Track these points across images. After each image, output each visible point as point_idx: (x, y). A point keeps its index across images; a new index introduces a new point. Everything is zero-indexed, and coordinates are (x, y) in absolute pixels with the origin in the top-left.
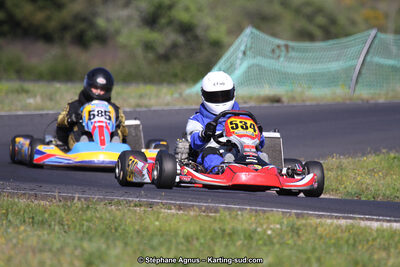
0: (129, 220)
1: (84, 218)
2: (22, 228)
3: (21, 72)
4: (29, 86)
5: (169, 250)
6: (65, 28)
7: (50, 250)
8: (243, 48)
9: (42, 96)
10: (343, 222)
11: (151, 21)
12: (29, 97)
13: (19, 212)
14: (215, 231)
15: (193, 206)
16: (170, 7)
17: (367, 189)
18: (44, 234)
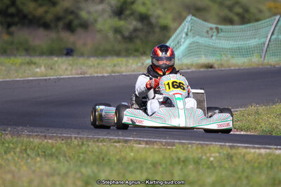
0: (112, 153)
1: (81, 151)
2: (38, 159)
3: (28, 50)
4: (36, 59)
5: (142, 173)
6: (58, 19)
7: (59, 174)
8: (186, 30)
9: (45, 67)
10: (263, 151)
11: (119, 12)
12: (36, 68)
13: (35, 148)
14: (173, 159)
15: (155, 142)
16: (133, 3)
17: (277, 127)
18: (54, 163)
